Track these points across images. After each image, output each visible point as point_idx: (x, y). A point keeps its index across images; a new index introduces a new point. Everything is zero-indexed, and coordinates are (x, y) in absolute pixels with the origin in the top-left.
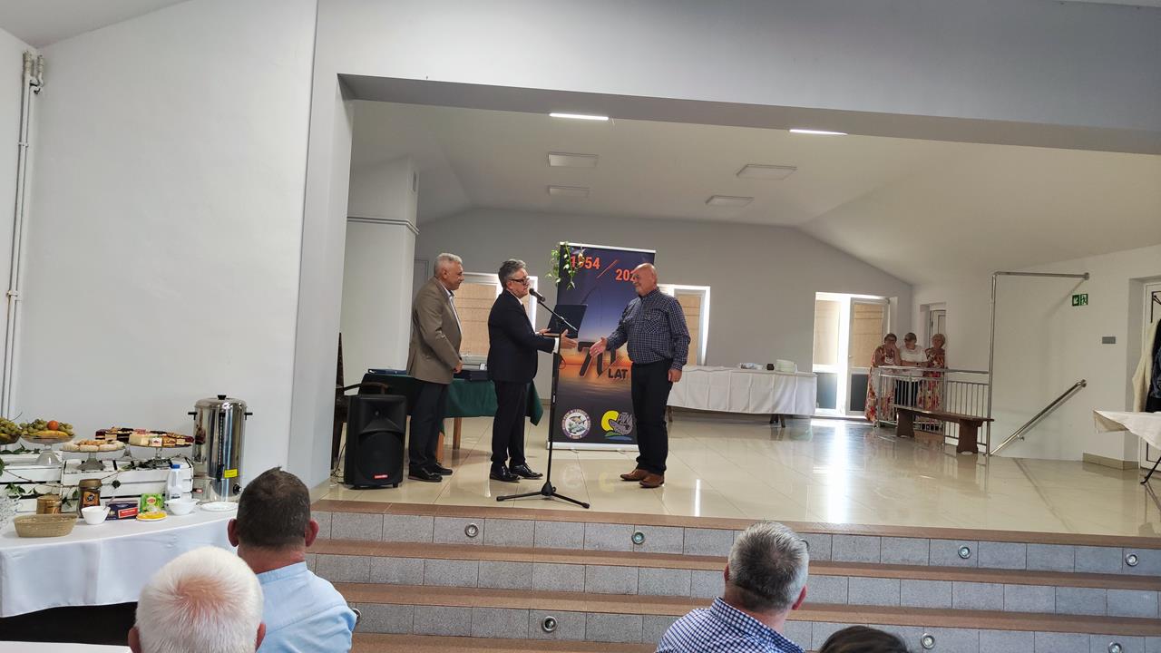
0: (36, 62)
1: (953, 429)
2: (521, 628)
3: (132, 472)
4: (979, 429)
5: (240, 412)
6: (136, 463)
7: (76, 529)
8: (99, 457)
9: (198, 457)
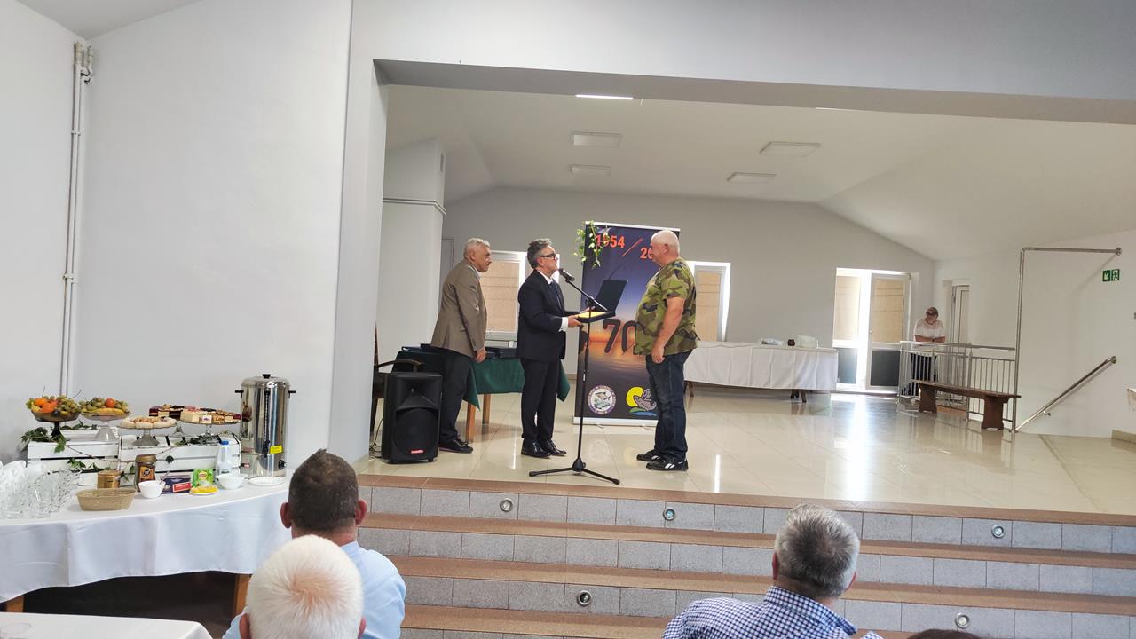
0: (86, 52)
1: (978, 406)
2: (556, 602)
3: (184, 448)
4: (1005, 405)
5: (284, 390)
6: (187, 439)
7: (135, 502)
8: (153, 433)
9: (245, 433)
